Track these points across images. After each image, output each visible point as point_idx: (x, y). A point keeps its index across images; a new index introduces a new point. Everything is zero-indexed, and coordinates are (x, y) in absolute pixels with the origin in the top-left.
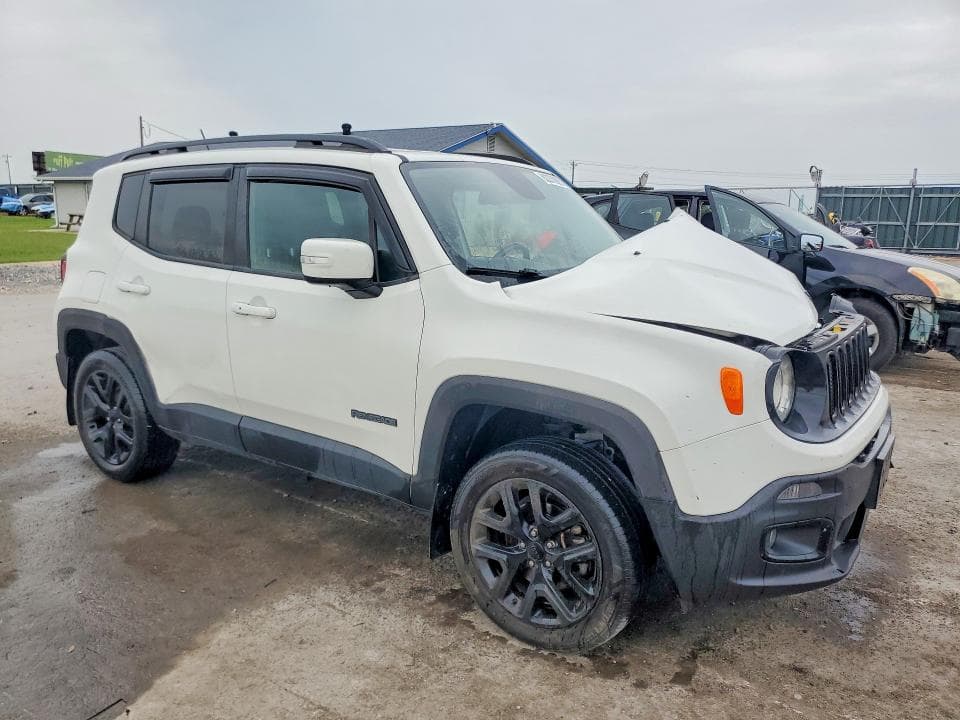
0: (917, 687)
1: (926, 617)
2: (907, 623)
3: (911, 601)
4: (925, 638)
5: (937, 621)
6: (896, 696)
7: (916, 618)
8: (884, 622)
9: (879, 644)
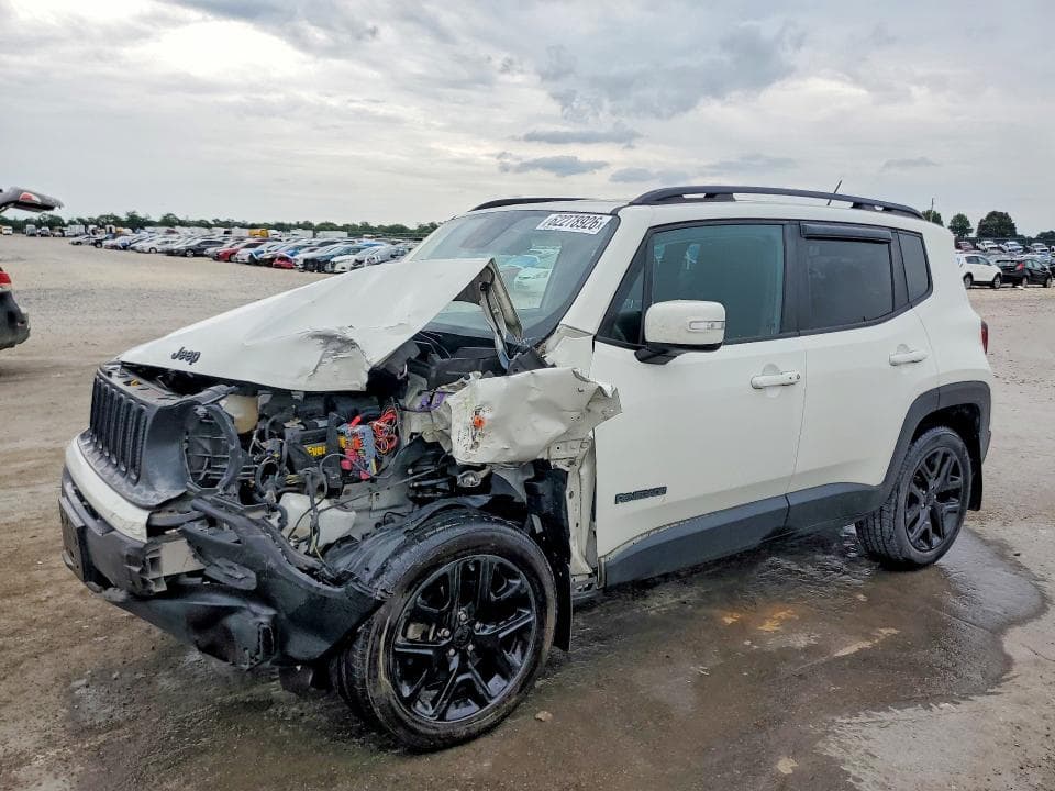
0: (5, 678)
1: (27, 743)
2: (41, 723)
3: (53, 753)
4: (16, 719)
5: (13, 744)
6: (17, 664)
7: (36, 735)
8: (64, 710)
9: (55, 690)
